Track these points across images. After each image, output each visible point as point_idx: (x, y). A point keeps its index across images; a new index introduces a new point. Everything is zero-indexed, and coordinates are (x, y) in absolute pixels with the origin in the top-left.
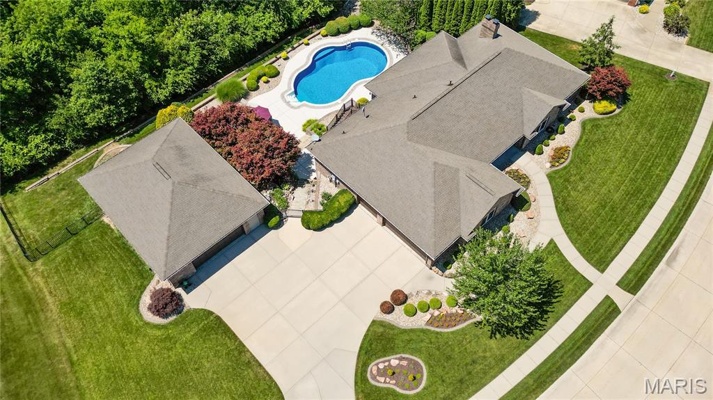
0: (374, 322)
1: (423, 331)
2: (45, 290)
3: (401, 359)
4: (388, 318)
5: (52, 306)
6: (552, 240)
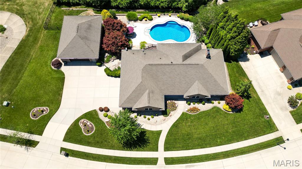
0: (95, 110)
1: (103, 122)
2: (41, 39)
3: (91, 124)
4: (99, 112)
5: (38, 44)
6: (162, 131)
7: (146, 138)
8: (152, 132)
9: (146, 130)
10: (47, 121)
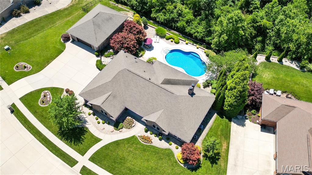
0: (62, 89)
2: (73, 16)
3: (50, 98)
4: (64, 92)
6: (102, 140)
7: (83, 138)
8: (92, 136)
9: (89, 130)
10: (22, 77)
